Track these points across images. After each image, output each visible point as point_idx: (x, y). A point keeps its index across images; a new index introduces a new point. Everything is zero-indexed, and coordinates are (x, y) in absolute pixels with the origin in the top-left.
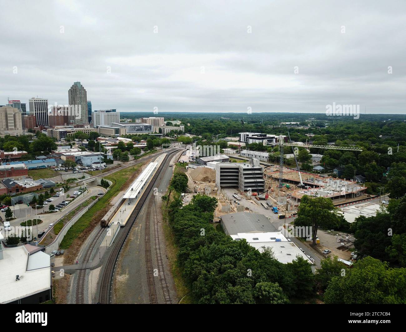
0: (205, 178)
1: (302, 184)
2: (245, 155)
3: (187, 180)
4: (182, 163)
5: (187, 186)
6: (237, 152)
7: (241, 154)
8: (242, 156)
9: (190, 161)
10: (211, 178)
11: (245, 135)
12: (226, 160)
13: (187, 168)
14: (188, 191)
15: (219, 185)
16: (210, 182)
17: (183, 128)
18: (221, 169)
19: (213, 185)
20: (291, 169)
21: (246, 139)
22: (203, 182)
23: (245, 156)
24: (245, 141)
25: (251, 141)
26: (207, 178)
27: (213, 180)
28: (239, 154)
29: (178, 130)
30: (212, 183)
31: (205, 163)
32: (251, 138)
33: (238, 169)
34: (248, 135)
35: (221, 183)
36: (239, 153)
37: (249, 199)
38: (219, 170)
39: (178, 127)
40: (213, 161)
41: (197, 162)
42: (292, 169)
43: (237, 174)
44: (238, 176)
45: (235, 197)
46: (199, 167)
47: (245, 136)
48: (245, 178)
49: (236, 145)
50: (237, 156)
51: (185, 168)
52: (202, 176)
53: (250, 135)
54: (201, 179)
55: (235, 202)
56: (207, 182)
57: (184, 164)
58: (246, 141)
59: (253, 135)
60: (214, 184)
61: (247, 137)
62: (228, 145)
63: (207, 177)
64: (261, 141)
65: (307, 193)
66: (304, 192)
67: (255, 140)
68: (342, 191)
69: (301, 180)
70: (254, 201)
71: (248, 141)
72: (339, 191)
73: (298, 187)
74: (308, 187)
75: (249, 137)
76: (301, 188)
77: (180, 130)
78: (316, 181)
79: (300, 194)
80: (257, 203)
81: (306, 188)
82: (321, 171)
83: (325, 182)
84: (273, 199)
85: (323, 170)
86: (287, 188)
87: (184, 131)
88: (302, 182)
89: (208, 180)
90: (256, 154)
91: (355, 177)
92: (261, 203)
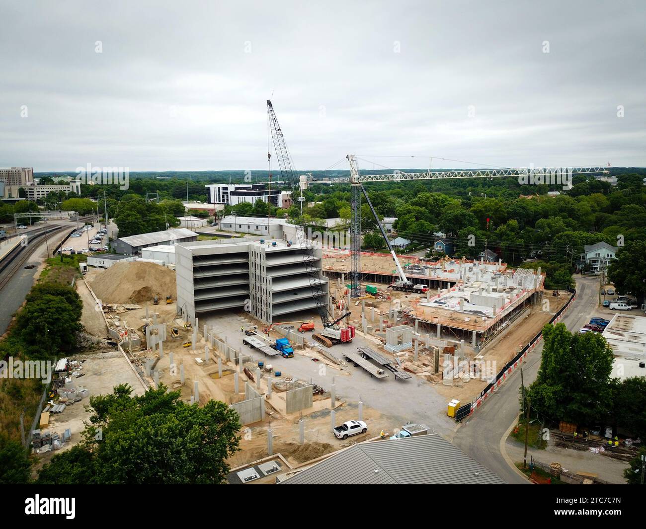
0: (139, 292)
1: (405, 280)
2: (231, 226)
3: (79, 307)
4: (66, 256)
5: (80, 328)
6: (210, 222)
7: (222, 226)
8: (223, 229)
9: (91, 250)
10: (159, 290)
11: (219, 188)
12: (190, 239)
13: (82, 269)
14: (84, 344)
15: (191, 311)
16: (156, 303)
17: (77, 187)
18: (196, 259)
19: (168, 313)
21: (223, 197)
22: (137, 306)
23: (233, 229)
24: (219, 201)
25: (234, 201)
26: (147, 292)
27: (165, 295)
28: (217, 227)
29: (67, 192)
30: (163, 306)
31: (136, 251)
32: (233, 193)
34: (226, 189)
35: (198, 303)
36: (214, 225)
37: (301, 349)
38: (190, 265)
39: (66, 186)
40: (157, 244)
41: (112, 250)
43: (243, 271)
45: (252, 347)
46: (118, 261)
47: (219, 191)
48: (276, 280)
49: (204, 210)
50: (212, 230)
51: (78, 269)
52: (130, 288)
53: (231, 188)
54: (130, 297)
55: (261, 365)
56: (148, 302)
57: (72, 258)
58: (223, 201)
59: (236, 189)
60: (173, 308)
61: (224, 193)
62: (186, 210)
63: (146, 289)
64: (256, 198)
65: (444, 304)
66: (436, 302)
67: (244, 197)
68: (512, 289)
69: (401, 271)
70: (319, 352)
71: (228, 200)
72: (505, 290)
73: (397, 289)
74: (421, 287)
75: (229, 191)
76: (405, 291)
77: (71, 191)
78: (427, 271)
79: (431, 308)
80: (331, 358)
81: (417, 291)
82: (406, 249)
83: (449, 271)
84: (365, 335)
85: (408, 245)
86: (372, 294)
87: (80, 193)
88: (404, 276)
89: (150, 299)
90: (257, 224)
91: (483, 254)
92: (347, 358)
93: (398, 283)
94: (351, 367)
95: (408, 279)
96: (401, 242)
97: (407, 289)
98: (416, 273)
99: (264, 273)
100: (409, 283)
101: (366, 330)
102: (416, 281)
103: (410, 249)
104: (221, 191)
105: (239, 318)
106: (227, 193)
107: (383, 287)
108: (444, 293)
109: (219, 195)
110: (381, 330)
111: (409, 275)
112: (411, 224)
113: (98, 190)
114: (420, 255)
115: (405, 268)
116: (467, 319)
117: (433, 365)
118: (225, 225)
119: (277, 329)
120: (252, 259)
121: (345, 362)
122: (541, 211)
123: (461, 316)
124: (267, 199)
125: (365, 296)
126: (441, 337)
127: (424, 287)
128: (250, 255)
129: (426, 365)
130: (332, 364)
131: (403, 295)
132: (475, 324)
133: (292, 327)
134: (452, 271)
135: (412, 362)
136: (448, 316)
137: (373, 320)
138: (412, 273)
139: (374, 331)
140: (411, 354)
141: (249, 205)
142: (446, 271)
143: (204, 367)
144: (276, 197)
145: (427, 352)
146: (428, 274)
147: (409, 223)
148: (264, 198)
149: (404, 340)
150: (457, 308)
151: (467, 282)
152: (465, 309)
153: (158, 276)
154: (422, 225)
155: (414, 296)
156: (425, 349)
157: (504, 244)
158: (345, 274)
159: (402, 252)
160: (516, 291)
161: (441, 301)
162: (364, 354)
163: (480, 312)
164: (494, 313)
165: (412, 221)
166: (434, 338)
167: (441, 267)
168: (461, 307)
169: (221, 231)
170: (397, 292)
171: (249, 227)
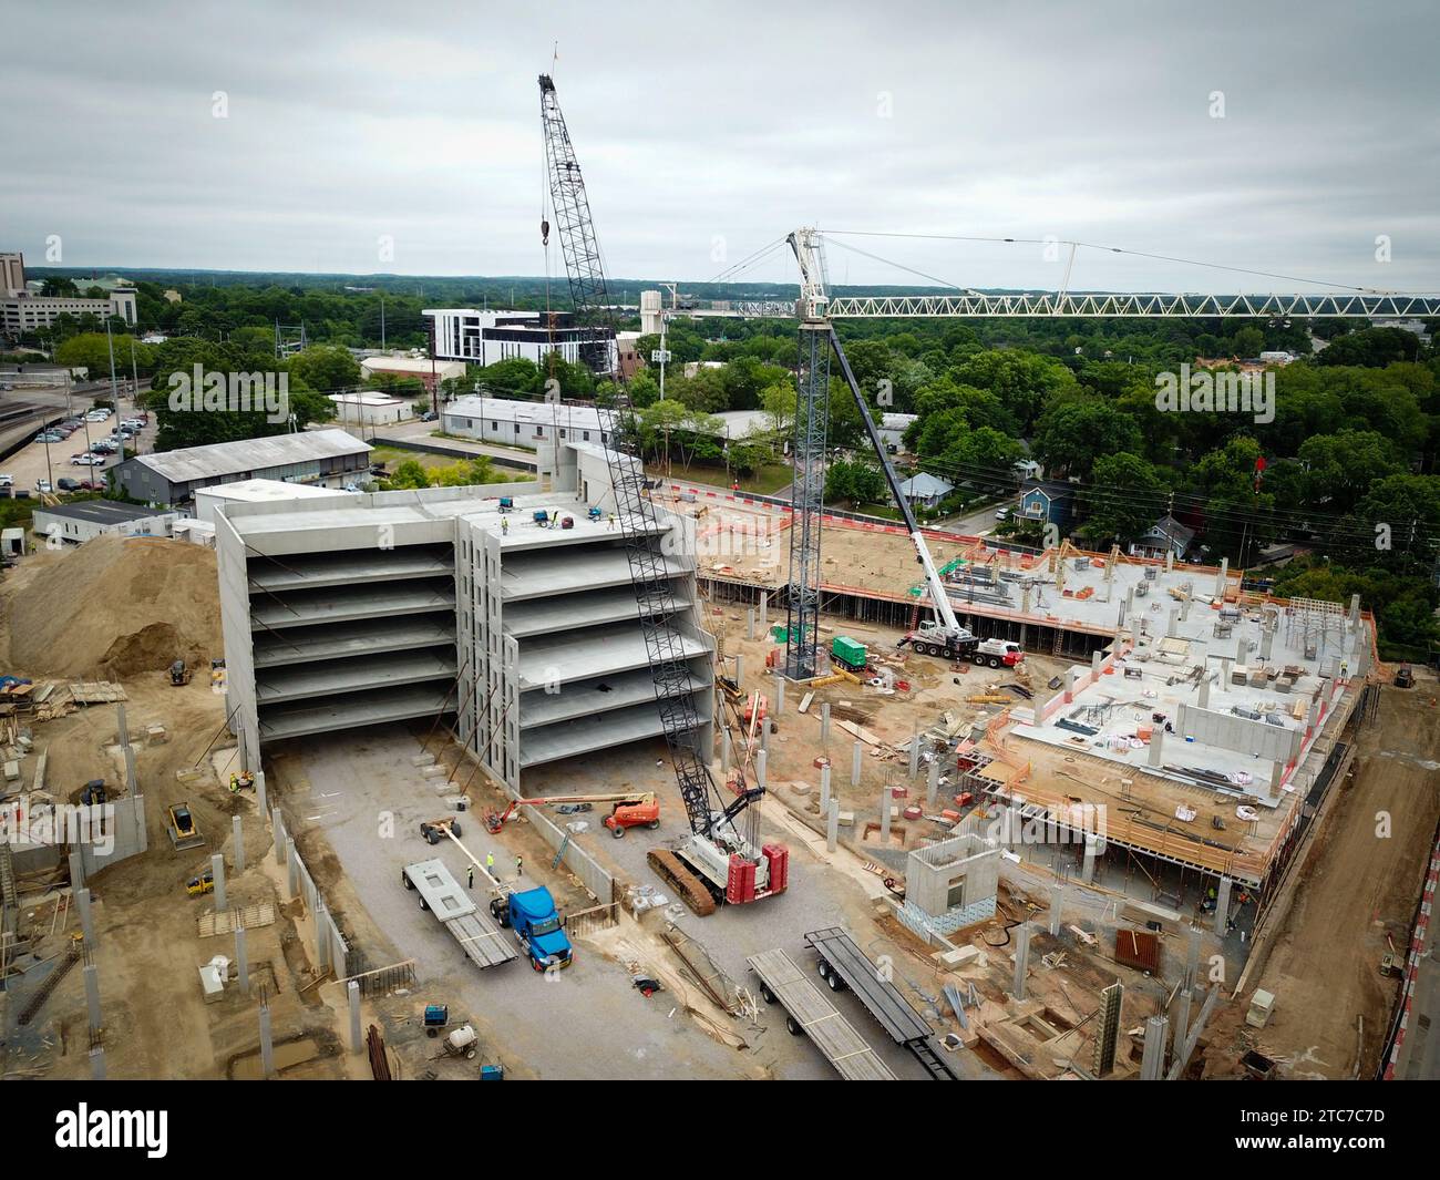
0: (134, 640)
1: (953, 623)
2: (470, 424)
6: (420, 411)
7: (448, 422)
8: (451, 430)
9: (63, 484)
10: (198, 635)
11: (456, 319)
12: (348, 465)
13: (7, 548)
16: (180, 679)
18: (258, 565)
20: (769, 502)
21: (467, 342)
22: (117, 690)
23: (475, 433)
24: (457, 352)
25: (493, 352)
26: (160, 639)
28: (435, 424)
29: (103, 316)
31: (182, 496)
32: (490, 334)
33: (442, 551)
34: (475, 321)
35: (267, 712)
36: (430, 419)
37: (600, 916)
38: (242, 587)
39: (102, 302)
40: (248, 475)
41: (118, 489)
42: (778, 503)
43: (437, 603)
44: (445, 620)
45: (428, 908)
46: (114, 528)
47: (457, 326)
48: (531, 644)
49: (412, 374)
50: (419, 433)
52: (105, 627)
53: (488, 319)
54: (101, 655)
55: (435, 1022)
58: (467, 352)
59: (500, 322)
61: (469, 332)
62: (365, 375)
63: (159, 632)
64: (547, 348)
65: (1091, 732)
66: (1062, 724)
67: (516, 344)
68: (1293, 675)
69: (938, 585)
70: (667, 940)
71: (478, 350)
72: (1271, 678)
73: (926, 649)
74: (1001, 647)
75: (480, 328)
76: (951, 658)
77: (113, 313)
78: (1014, 590)
79: (1050, 753)
80: (710, 977)
81: (987, 660)
82: (940, 507)
83: (1080, 596)
84: (832, 851)
85: (945, 496)
86: (852, 669)
87: (135, 320)
88: (947, 606)
89: (166, 662)
90: (540, 420)
91: (1158, 532)
92: (763, 987)
93: (932, 633)
94: (777, 1033)
95: (962, 618)
96: (927, 486)
97: (960, 654)
98: (983, 598)
99: (497, 620)
100: (965, 634)
101: (833, 832)
102: (986, 627)
103: (951, 508)
104: (462, 327)
105: (417, 759)
106: (475, 332)
107: (886, 638)
108: (1087, 683)
109: (457, 337)
110: (886, 824)
111: (963, 605)
112: (955, 438)
113: (180, 314)
114: (979, 526)
115: (946, 577)
116: (1184, 814)
117: (1097, 1028)
118: (457, 420)
119: (531, 817)
120: (462, 565)
121: (755, 1007)
122: (1299, 410)
123: (1163, 794)
124: (576, 351)
125: (827, 673)
126: (1097, 877)
127: (1010, 649)
128: (458, 552)
129: (1063, 1025)
130: (706, 1008)
131: (945, 672)
132: (1214, 836)
133: (586, 808)
134: (1086, 594)
135: (1003, 1000)
136: (1114, 790)
137: (856, 781)
138: (971, 597)
139: (860, 832)
140: (997, 958)
141: (525, 366)
142: (1068, 593)
144: (602, 348)
145: (1059, 958)
146: (1018, 601)
147: (952, 433)
148: (570, 351)
149: (968, 894)
150: (1139, 755)
151: (1144, 640)
152: (1167, 759)
153: (200, 589)
154: (988, 441)
155: (980, 678)
156: (1045, 934)
157: (1216, 504)
158: (770, 592)
159: (931, 517)
160: (1311, 682)
161: (1080, 721)
162: (830, 971)
163: (1222, 780)
164: (1275, 789)
165: (960, 429)
166: (1072, 878)
167: (1053, 578)
168: (1155, 755)
169: (445, 435)
170: (928, 659)
171: (517, 429)
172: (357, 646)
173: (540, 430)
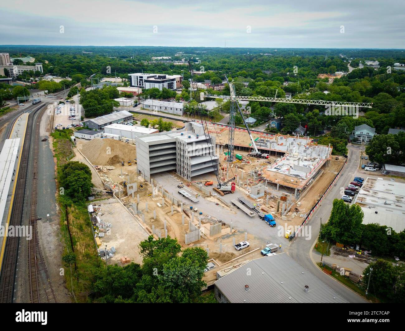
0: (112, 158)
1: (257, 151)
2: (149, 107)
4: (61, 131)
6: (135, 102)
8: (145, 108)
9: (73, 125)
10: (123, 157)
12: (129, 118)
13: (73, 140)
14: (94, 193)
15: (148, 173)
16: (123, 165)
17: (41, 67)
18: (150, 146)
19: (131, 172)
20: (218, 124)
21: (140, 82)
22: (112, 167)
23: (151, 109)
24: (137, 85)
25: (148, 86)
26: (116, 158)
27: (127, 160)
28: (141, 106)
29: (34, 71)
30: (127, 167)
31: (101, 128)
32: (146, 81)
33: (174, 143)
34: (142, 77)
35: (151, 169)
38: (148, 150)
39: (33, 67)
40: (111, 123)
41: (86, 126)
42: (220, 125)
44: (175, 154)
45: (184, 196)
47: (137, 78)
49: (130, 92)
51: (71, 140)
52: (107, 156)
53: (145, 76)
54: (107, 161)
55: (191, 208)
56: (118, 164)
57: (65, 132)
58: (140, 85)
59: (148, 77)
60: (133, 168)
61: (140, 80)
62: (120, 93)
64: (161, 85)
65: (280, 169)
66: (275, 168)
67: (153, 84)
68: (314, 159)
69: (254, 143)
70: (218, 199)
71: (143, 84)
72: (311, 159)
73: (252, 156)
74: (265, 155)
75: (143, 79)
76: (257, 157)
77: (37, 70)
78: (268, 144)
79: (273, 173)
80: (225, 203)
81: (263, 157)
82: (254, 124)
83: (280, 145)
84: (239, 188)
85: (255, 122)
86: (240, 160)
87: (42, 72)
88: (256, 147)
89: (119, 162)
90: (166, 106)
91: (298, 129)
92: (233, 204)
93: (253, 153)
94: (236, 209)
95: (259, 150)
96: (251, 120)
97: (259, 156)
98: (263, 146)
99: (186, 154)
100: (259, 153)
101: (240, 185)
102: (263, 151)
103: (256, 125)
104: (139, 79)
105: (172, 176)
107: (245, 154)
108: (280, 161)
109: (137, 82)
110: (247, 184)
111: (259, 147)
112: (257, 109)
114: (262, 129)
115: (256, 142)
116: (292, 181)
117: (276, 207)
118: (146, 106)
119: (193, 184)
120: (178, 146)
121: (232, 206)
123: (289, 178)
124: (167, 85)
125: (235, 161)
126: (279, 190)
127: (267, 155)
128: (177, 143)
129: (273, 207)
130: (226, 206)
131: (256, 160)
132: (296, 183)
133: (201, 183)
134: (282, 144)
135: (265, 205)
136: (282, 178)
137: (242, 178)
138: (260, 146)
139: (244, 185)
140: (264, 200)
141: (157, 90)
142: (278, 144)
143: (163, 209)
144: (172, 83)
145: (273, 200)
146: (269, 146)
147: (256, 108)
149: (260, 192)
150: (287, 173)
151: (291, 153)
152: (291, 173)
153: (121, 148)
154: (264, 110)
155: (262, 161)
156: (271, 197)
157: (310, 124)
158: (223, 146)
159: (252, 127)
160: (317, 160)
161: (278, 168)
162: (242, 201)
163: (299, 176)
164: (306, 177)
165: (258, 107)
166: (275, 190)
167: (276, 141)
168: (289, 173)
170: (253, 157)
171: (161, 108)
172: (161, 159)
173: (166, 108)
